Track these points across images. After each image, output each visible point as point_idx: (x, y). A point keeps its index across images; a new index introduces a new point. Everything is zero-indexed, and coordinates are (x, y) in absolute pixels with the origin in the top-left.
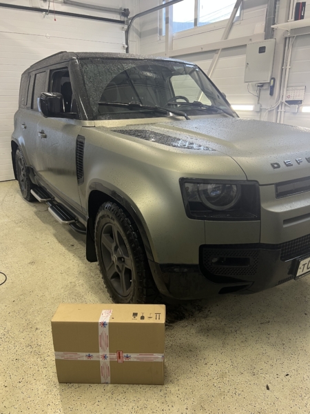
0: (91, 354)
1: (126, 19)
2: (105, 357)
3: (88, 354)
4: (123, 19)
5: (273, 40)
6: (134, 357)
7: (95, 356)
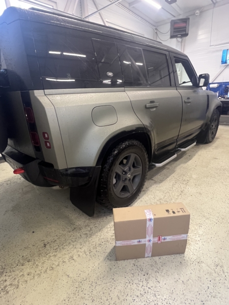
0: (140, 240)
2: (149, 241)
3: (138, 240)
6: (169, 238)
7: (143, 241)
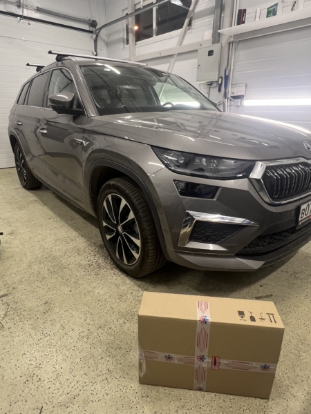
1: (94, 30)
4: (91, 29)
5: (219, 44)
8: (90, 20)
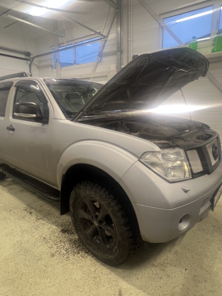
1: (28, 58)
4: (26, 57)
8: (25, 52)
